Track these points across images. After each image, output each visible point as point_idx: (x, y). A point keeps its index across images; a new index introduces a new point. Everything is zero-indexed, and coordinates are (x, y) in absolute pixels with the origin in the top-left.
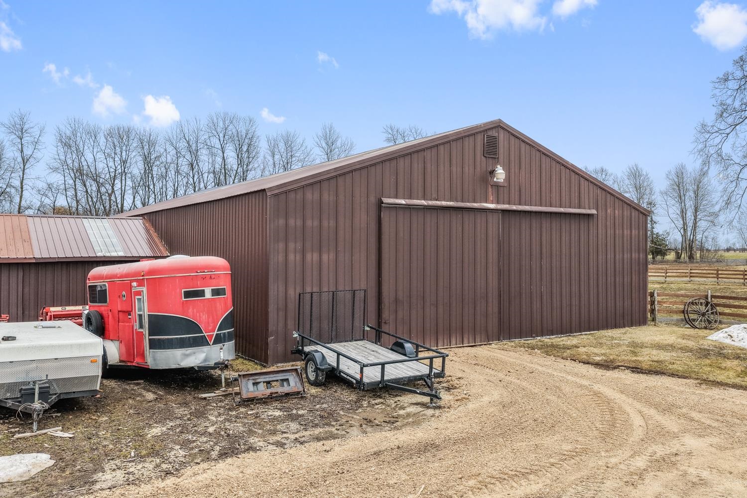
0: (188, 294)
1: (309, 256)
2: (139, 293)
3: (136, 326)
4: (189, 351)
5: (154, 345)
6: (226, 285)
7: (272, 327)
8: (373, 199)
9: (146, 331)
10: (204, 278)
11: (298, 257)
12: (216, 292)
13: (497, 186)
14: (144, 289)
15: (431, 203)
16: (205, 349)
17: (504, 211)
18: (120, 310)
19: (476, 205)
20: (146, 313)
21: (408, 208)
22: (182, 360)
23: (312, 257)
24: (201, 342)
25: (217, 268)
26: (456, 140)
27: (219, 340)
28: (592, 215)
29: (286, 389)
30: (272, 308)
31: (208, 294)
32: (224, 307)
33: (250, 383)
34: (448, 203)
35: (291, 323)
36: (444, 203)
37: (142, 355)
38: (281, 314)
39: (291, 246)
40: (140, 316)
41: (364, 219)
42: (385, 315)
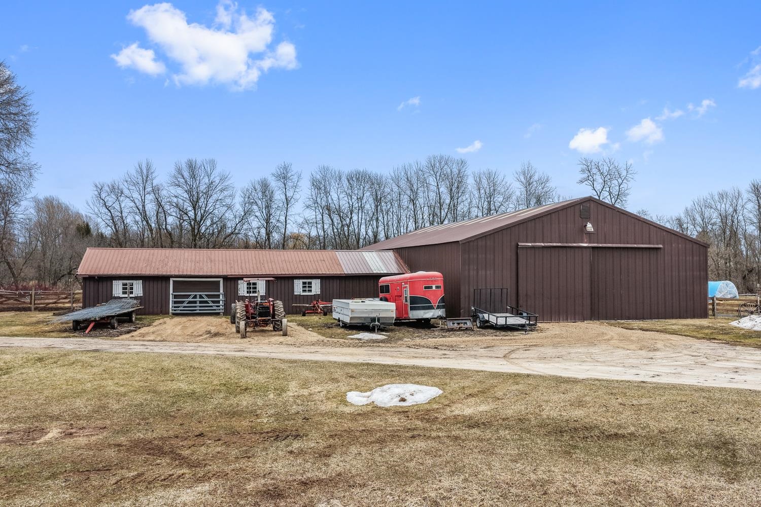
0: (426, 288)
1: (480, 272)
2: (405, 287)
3: (404, 301)
4: (427, 311)
5: (412, 309)
6: (441, 285)
7: (462, 306)
8: (513, 244)
9: (409, 303)
10: (432, 281)
11: (475, 272)
12: (437, 287)
13: (589, 233)
14: (408, 286)
15: (546, 244)
16: (433, 311)
17: (593, 248)
18: (396, 295)
19: (575, 245)
20: (409, 296)
21: (533, 248)
22: (423, 315)
23: (482, 273)
24: (431, 308)
25: (437, 277)
26: (562, 210)
27: (438, 307)
28: (660, 248)
29: (466, 326)
30: (462, 296)
31: (434, 288)
32: (441, 294)
33: (451, 323)
34: (557, 244)
35: (472, 303)
36: (555, 244)
37: (407, 313)
38: (467, 299)
39: (471, 267)
40: (406, 297)
41: (509, 254)
42: (521, 302)
